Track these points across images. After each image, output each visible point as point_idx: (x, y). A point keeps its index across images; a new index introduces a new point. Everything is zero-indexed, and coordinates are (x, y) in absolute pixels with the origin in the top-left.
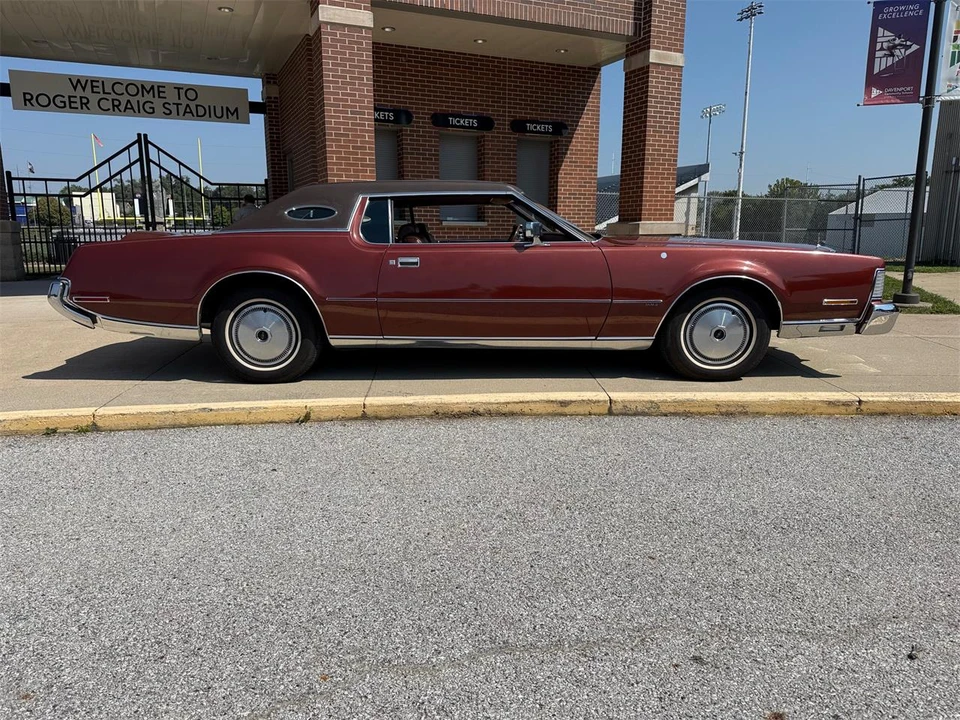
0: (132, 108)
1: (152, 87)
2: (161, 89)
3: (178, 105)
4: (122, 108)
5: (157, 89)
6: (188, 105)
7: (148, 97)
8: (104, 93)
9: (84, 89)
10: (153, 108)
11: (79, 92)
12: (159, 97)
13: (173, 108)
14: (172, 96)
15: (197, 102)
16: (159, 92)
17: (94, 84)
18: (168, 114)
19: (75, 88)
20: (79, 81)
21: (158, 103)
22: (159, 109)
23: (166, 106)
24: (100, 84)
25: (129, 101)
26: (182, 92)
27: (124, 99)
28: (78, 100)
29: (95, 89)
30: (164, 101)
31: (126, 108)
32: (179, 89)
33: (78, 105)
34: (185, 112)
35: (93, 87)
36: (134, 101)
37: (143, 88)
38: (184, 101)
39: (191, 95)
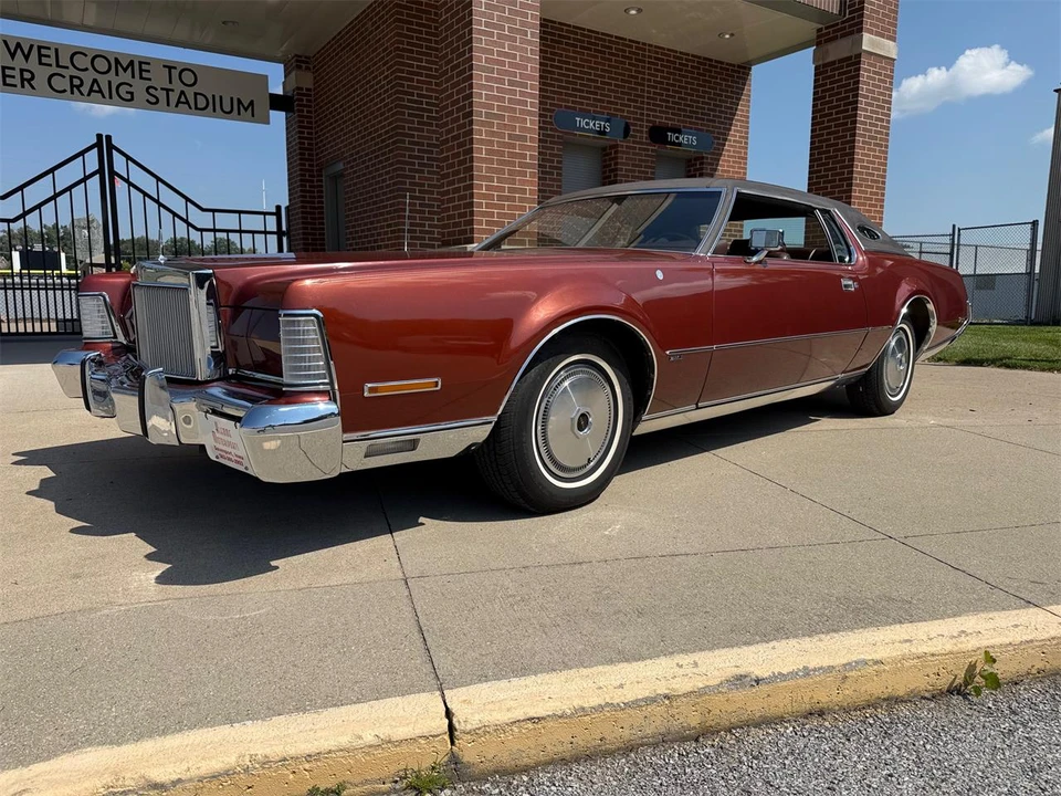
0: (100, 91)
1: (132, 63)
2: (144, 67)
3: (168, 90)
4: (85, 90)
5: (139, 67)
6: (182, 93)
7: (125, 77)
8: (58, 66)
9: (27, 58)
10: (132, 94)
11: (19, 60)
12: (141, 78)
13: (162, 95)
14: (159, 79)
15: (196, 89)
16: (141, 70)
17: (43, 51)
18: (153, 103)
19: (13, 55)
20: (18, 45)
21: (139, 87)
22: (140, 94)
23: (151, 91)
24: (51, 53)
25: (95, 81)
26: (175, 73)
27: (88, 77)
28: (17, 73)
29: (44, 60)
30: (149, 83)
31: (91, 91)
32: (170, 68)
33: (17, 81)
34: (179, 102)
35: (40, 56)
36: (103, 81)
37: (116, 64)
38: (177, 86)
39: (187, 77)
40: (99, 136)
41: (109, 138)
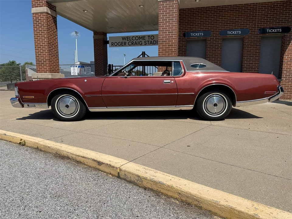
0: (137, 44)
1: (142, 37)
2: (144, 37)
3: (148, 41)
4: (134, 44)
5: (143, 37)
6: (151, 41)
7: (141, 40)
8: (130, 40)
9: (125, 40)
10: (142, 43)
11: (124, 41)
12: (144, 39)
13: (147, 42)
14: (147, 39)
15: (154, 40)
16: (144, 38)
17: (128, 38)
18: (146, 44)
19: (123, 40)
20: (124, 38)
21: (143, 41)
22: (143, 43)
23: (145, 42)
24: (129, 38)
25: (136, 42)
26: (150, 37)
27: (134, 42)
28: (123, 43)
29: (128, 39)
30: (145, 40)
31: (135, 44)
32: (149, 36)
33: (123, 44)
34: (150, 43)
35: (127, 39)
36: (137, 41)
37: (140, 37)
38: (150, 40)
39: (152, 38)
40: (143, 52)
41: (144, 52)
